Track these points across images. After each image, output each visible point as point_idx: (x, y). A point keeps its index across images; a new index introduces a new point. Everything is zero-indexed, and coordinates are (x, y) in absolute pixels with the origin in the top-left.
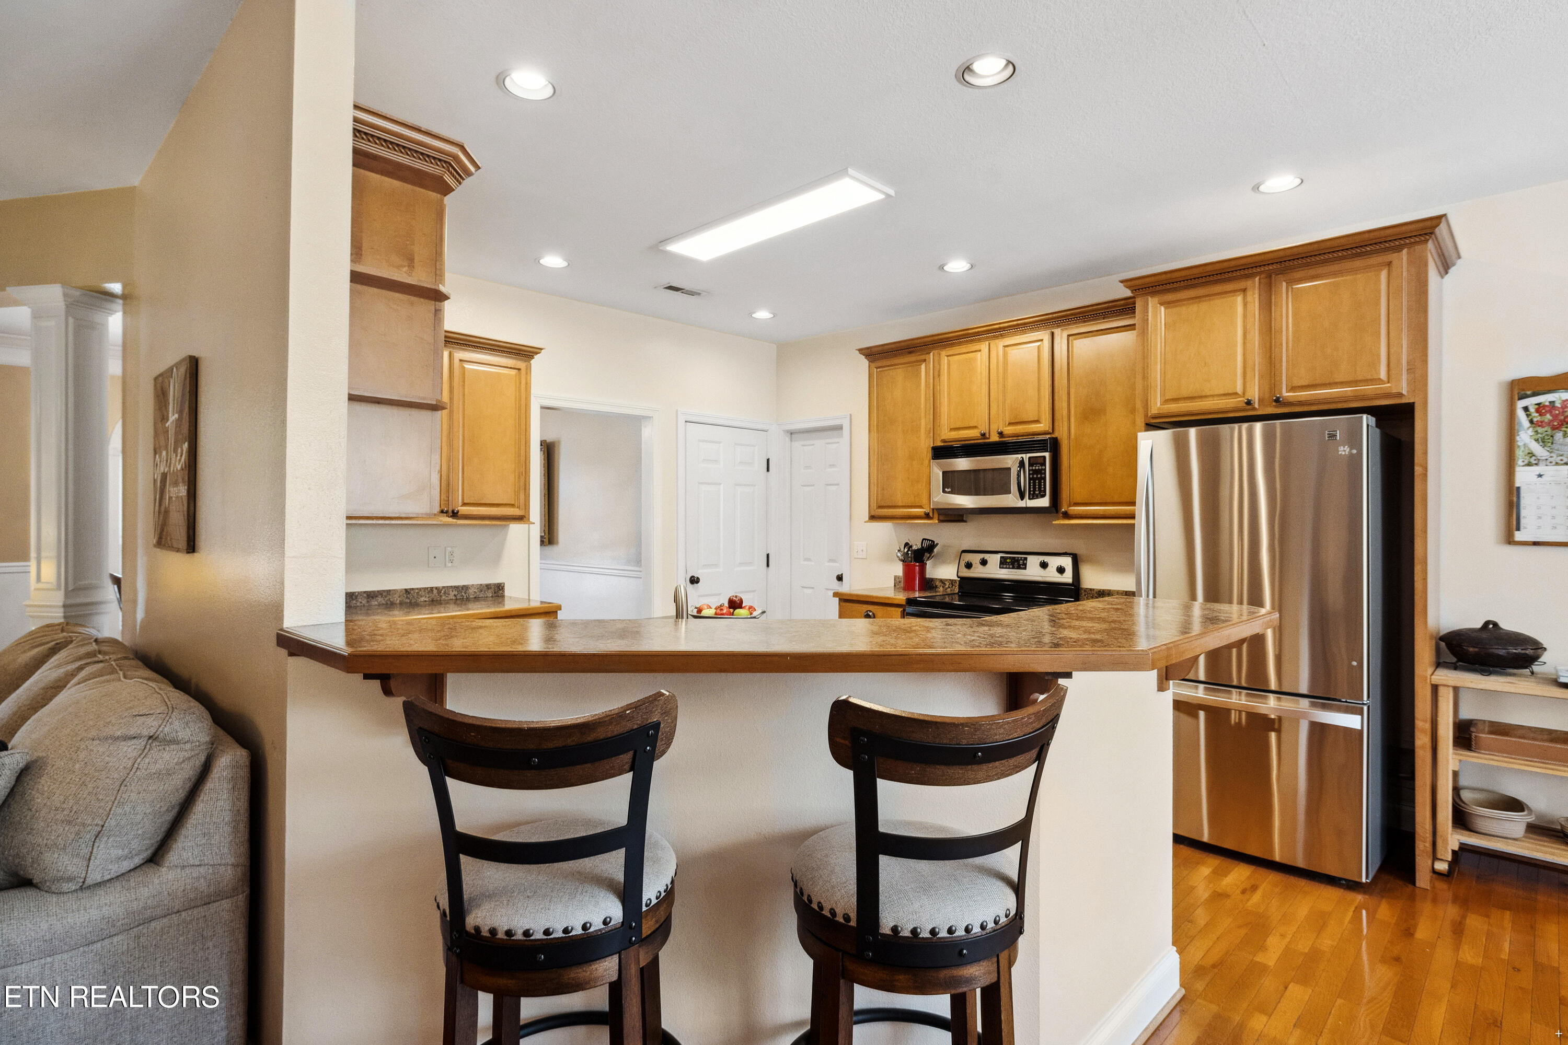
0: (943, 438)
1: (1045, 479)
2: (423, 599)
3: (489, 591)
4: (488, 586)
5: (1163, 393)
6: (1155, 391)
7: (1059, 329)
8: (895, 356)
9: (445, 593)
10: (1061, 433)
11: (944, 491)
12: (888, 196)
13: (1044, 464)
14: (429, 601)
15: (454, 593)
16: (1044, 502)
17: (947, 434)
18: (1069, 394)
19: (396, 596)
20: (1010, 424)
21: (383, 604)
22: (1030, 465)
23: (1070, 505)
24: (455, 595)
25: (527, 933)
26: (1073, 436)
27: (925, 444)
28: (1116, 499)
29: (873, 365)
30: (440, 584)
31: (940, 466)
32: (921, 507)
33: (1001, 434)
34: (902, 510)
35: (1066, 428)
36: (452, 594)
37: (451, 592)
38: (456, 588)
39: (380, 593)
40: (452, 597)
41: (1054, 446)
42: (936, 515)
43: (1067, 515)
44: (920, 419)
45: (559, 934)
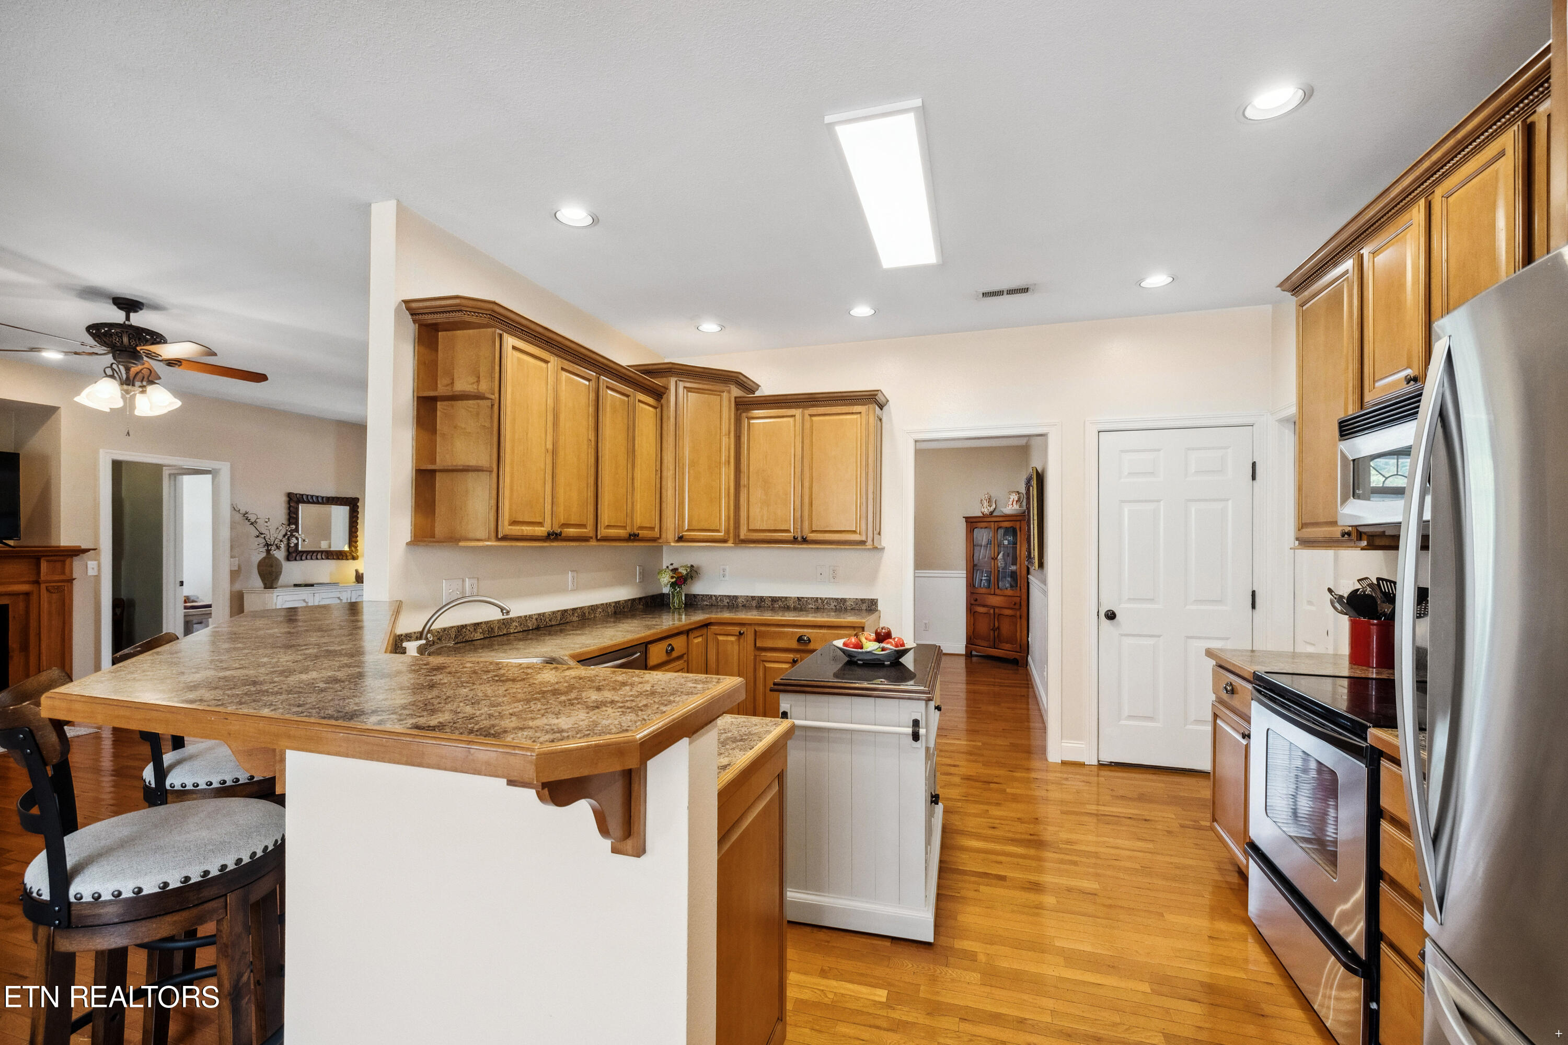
2: (810, 606)
3: (864, 605)
4: (863, 601)
9: (827, 603)
14: (815, 609)
15: (834, 604)
19: (792, 602)
21: (782, 607)
24: (835, 606)
30: (823, 596)
36: (833, 604)
37: (832, 603)
38: (837, 599)
39: (780, 599)
40: (832, 606)
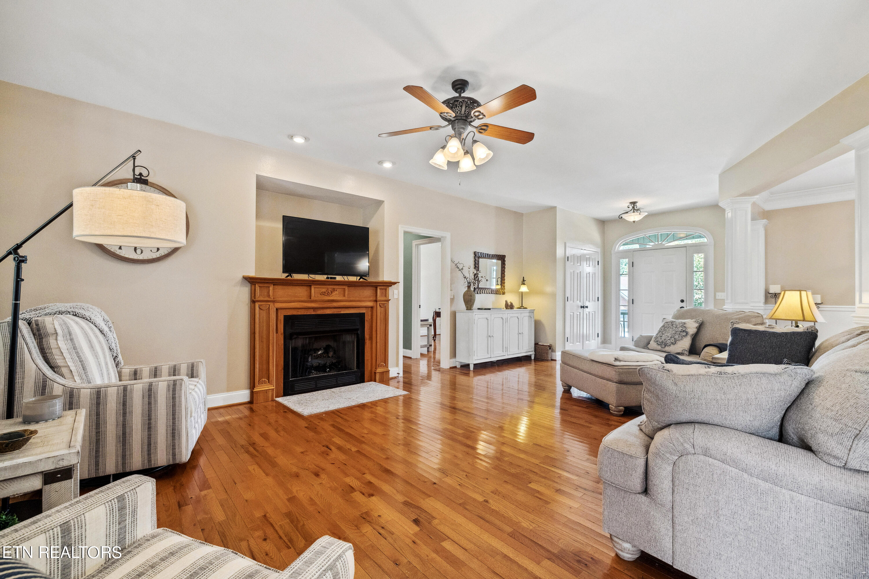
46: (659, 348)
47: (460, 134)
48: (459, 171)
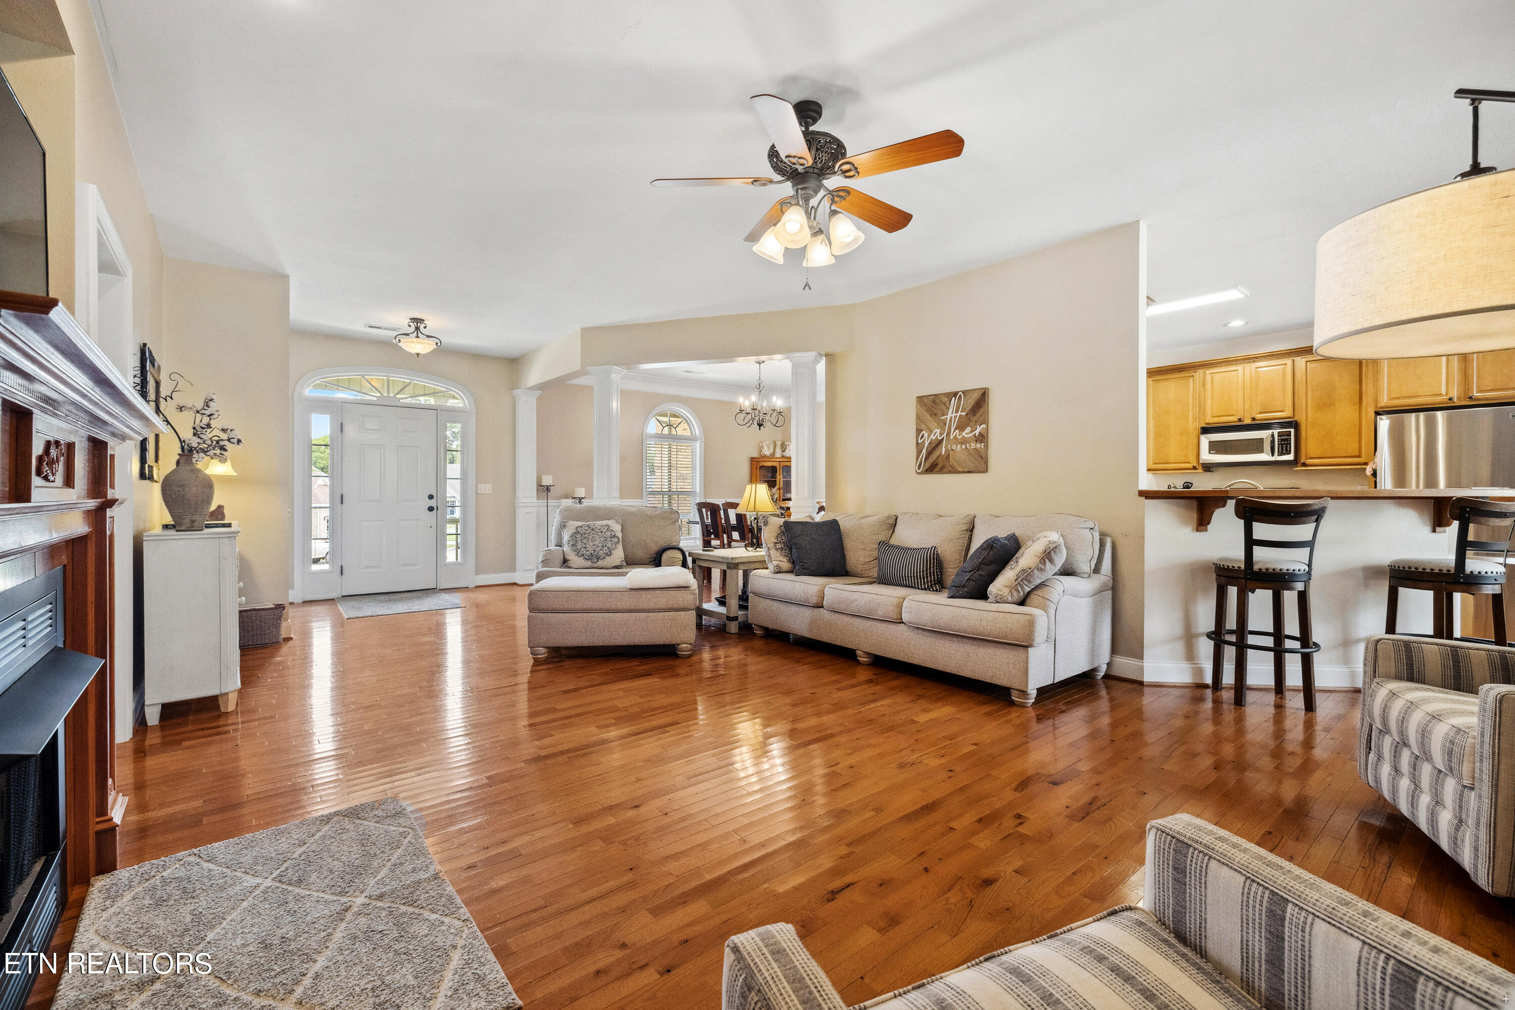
0: (1207, 421)
1: (1290, 444)
5: (1388, 395)
6: (1383, 393)
7: (1299, 358)
8: (1168, 373)
10: (1300, 417)
11: (1210, 453)
12: (1247, 295)
13: (1290, 435)
16: (1291, 457)
17: (1210, 420)
18: (1307, 395)
20: (1260, 413)
22: (1279, 436)
23: (1307, 459)
25: (1281, 570)
26: (1310, 419)
27: (1194, 426)
28: (1342, 455)
29: (1150, 379)
31: (1206, 438)
32: (1189, 463)
33: (1254, 419)
34: (1173, 465)
35: (1304, 414)
41: (1296, 425)
42: (1201, 468)
43: (1304, 465)
44: (1189, 411)
45: (1291, 571)
46: (589, 563)
47: (807, 200)
48: (804, 264)
